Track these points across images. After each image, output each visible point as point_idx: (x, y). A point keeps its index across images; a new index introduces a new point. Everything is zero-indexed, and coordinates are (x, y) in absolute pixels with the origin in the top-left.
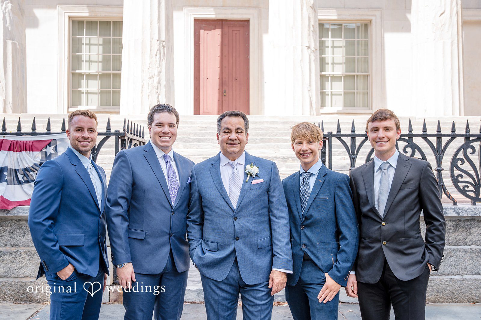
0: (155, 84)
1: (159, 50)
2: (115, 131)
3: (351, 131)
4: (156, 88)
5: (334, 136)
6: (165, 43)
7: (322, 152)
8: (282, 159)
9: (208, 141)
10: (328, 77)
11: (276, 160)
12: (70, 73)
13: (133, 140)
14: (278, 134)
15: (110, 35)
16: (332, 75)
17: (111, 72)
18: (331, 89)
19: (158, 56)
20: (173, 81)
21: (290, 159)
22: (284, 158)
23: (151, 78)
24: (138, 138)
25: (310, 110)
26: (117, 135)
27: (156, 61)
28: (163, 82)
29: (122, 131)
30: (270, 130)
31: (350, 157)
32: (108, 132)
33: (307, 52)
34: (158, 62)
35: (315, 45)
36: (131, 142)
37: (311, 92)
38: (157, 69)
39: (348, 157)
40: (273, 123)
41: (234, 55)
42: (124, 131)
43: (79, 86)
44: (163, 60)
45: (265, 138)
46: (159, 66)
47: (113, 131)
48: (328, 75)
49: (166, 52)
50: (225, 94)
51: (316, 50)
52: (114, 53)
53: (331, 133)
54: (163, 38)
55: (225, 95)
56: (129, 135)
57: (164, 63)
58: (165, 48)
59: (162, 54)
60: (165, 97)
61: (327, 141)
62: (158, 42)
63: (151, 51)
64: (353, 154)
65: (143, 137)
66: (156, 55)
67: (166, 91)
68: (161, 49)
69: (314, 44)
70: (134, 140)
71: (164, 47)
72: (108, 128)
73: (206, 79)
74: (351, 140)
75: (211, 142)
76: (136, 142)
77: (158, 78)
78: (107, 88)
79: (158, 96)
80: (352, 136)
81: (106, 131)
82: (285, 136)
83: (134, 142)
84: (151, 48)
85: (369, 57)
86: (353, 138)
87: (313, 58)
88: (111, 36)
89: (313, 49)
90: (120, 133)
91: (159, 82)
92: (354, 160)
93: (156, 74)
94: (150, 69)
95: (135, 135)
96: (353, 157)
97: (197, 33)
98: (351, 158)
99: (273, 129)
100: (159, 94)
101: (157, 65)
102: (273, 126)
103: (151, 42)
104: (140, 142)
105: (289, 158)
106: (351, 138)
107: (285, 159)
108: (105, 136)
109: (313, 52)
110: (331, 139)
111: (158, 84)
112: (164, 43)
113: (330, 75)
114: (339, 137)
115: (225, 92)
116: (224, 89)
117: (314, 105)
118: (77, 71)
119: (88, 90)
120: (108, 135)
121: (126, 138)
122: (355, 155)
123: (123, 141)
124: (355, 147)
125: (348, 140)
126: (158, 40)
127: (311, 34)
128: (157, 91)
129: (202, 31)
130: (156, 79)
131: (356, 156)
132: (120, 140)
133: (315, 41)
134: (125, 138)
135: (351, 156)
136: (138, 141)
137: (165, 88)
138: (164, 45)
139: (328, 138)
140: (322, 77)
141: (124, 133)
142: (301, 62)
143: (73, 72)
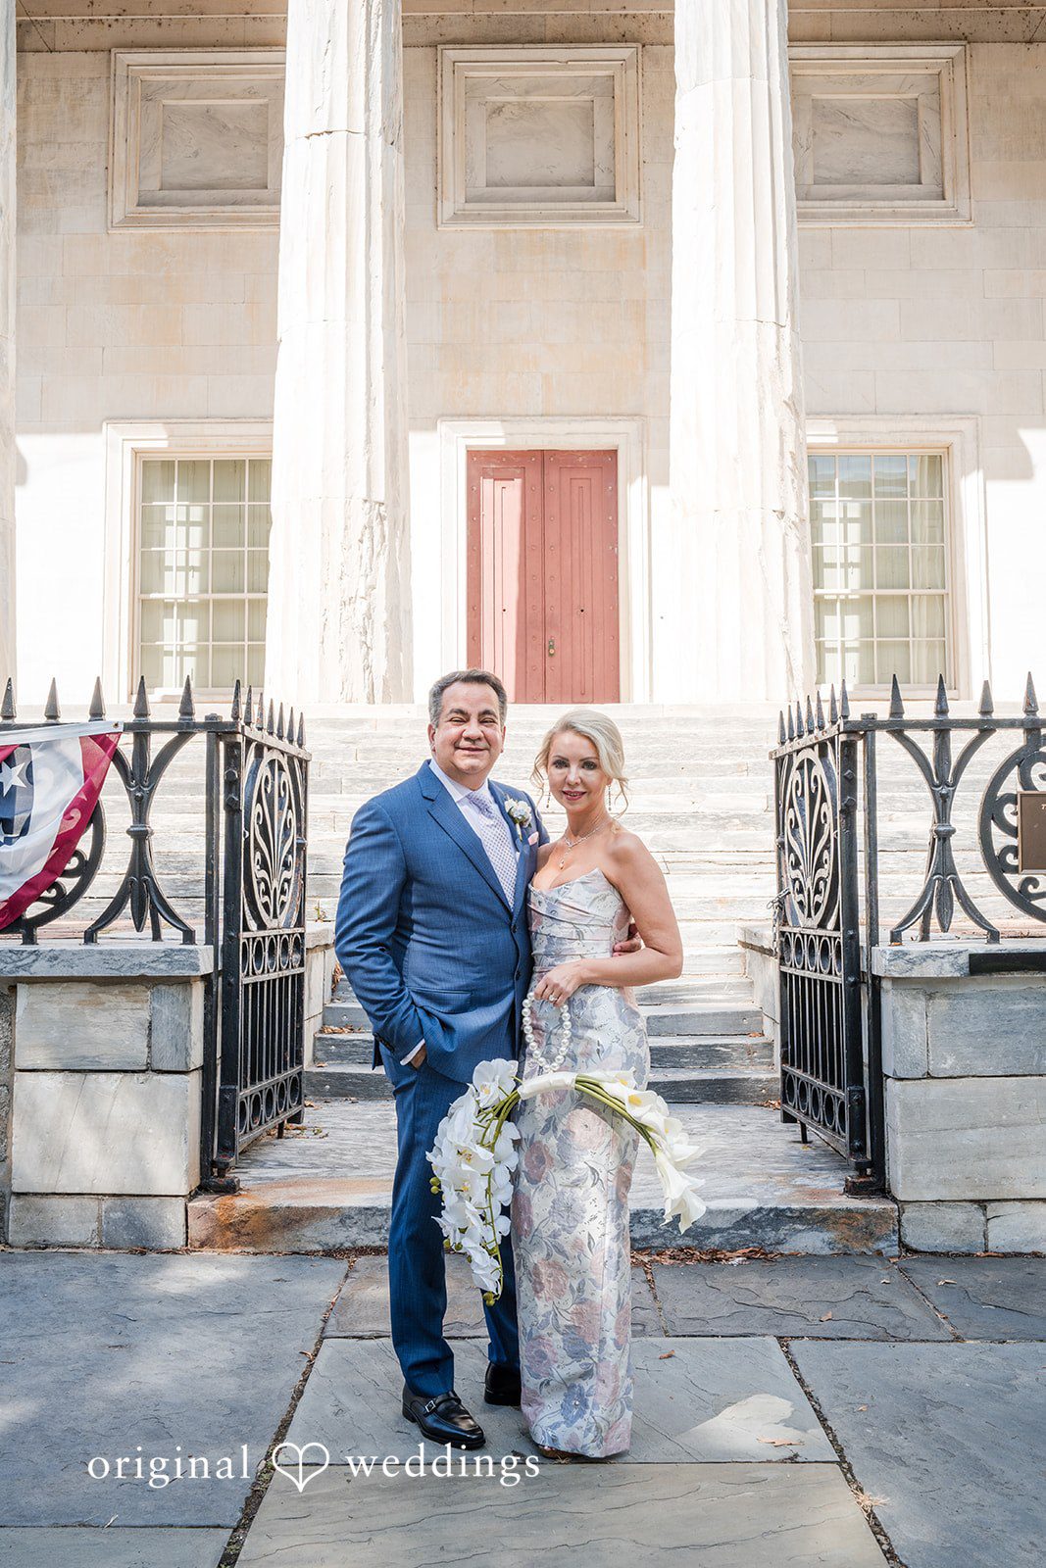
0: (358, 620)
1: (369, 527)
2: (207, 718)
3: (934, 710)
4: (361, 630)
5: (882, 726)
6: (386, 507)
7: (845, 777)
8: (712, 819)
9: (504, 772)
10: (834, 602)
11: (695, 822)
12: (136, 600)
13: (265, 749)
14: (700, 752)
15: (241, 498)
16: (843, 597)
17: (246, 596)
18: (843, 636)
19: (367, 543)
20: (409, 613)
21: (737, 821)
22: (717, 818)
23: (347, 603)
24: (284, 745)
25: (788, 686)
26: (213, 730)
27: (361, 557)
28: (381, 616)
29: (227, 718)
30: (676, 742)
31: (933, 792)
32: (184, 720)
33: (776, 528)
34: (366, 560)
35: (800, 507)
36: (259, 755)
37: (790, 638)
38: (364, 578)
39: (929, 795)
40: (686, 721)
41: (576, 543)
42: (236, 716)
43: (158, 634)
44: (379, 554)
45: (663, 762)
46: (369, 570)
47: (199, 717)
48: (835, 597)
49: (387, 534)
50: (552, 651)
51: (802, 521)
52: (254, 546)
53: (873, 719)
54: (380, 494)
55: (551, 655)
56: (252, 732)
57: (382, 563)
58: (386, 523)
59: (377, 538)
60: (387, 655)
61: (860, 745)
62: (367, 505)
63: (346, 528)
64: (944, 783)
65: (300, 745)
66: (361, 541)
67: (387, 637)
68: (375, 524)
69: (796, 504)
70: (270, 748)
71: (382, 518)
72: (187, 709)
73: (499, 610)
74: (936, 739)
75: (511, 775)
76: (275, 755)
77: (365, 603)
78: (233, 641)
79: (368, 654)
80: (937, 726)
81: (180, 719)
82: (720, 756)
83: (267, 756)
84: (346, 522)
85: (946, 545)
86: (942, 730)
87: (793, 543)
88: (244, 501)
89: (794, 518)
90: (221, 722)
91: (369, 616)
92: (945, 801)
93: (362, 593)
94: (345, 578)
95: (275, 735)
96: (944, 792)
97: (475, 488)
98: (938, 795)
99: (686, 740)
100: (368, 648)
101: (363, 569)
102: (685, 731)
103: (347, 503)
104: (291, 758)
105: (733, 817)
106: (936, 731)
107: (721, 822)
108: (177, 734)
109: (793, 526)
110: (873, 738)
111: (366, 620)
112: (382, 508)
113: (838, 595)
114: (897, 728)
115: (551, 647)
116: (548, 638)
117: (799, 674)
118: (153, 596)
119: (182, 646)
120: (184, 730)
121: (239, 738)
122: (948, 786)
123: (233, 749)
124: (950, 762)
125: (926, 741)
126: (366, 501)
127: (789, 475)
128: (363, 639)
129: (487, 485)
130: (361, 607)
131: (951, 789)
132: (222, 745)
133: (799, 497)
134: (235, 737)
135: (937, 789)
136: (283, 753)
137: (387, 630)
138: (383, 513)
139: (862, 733)
140: (818, 601)
141: (234, 724)
142: (759, 554)
143: (144, 596)
